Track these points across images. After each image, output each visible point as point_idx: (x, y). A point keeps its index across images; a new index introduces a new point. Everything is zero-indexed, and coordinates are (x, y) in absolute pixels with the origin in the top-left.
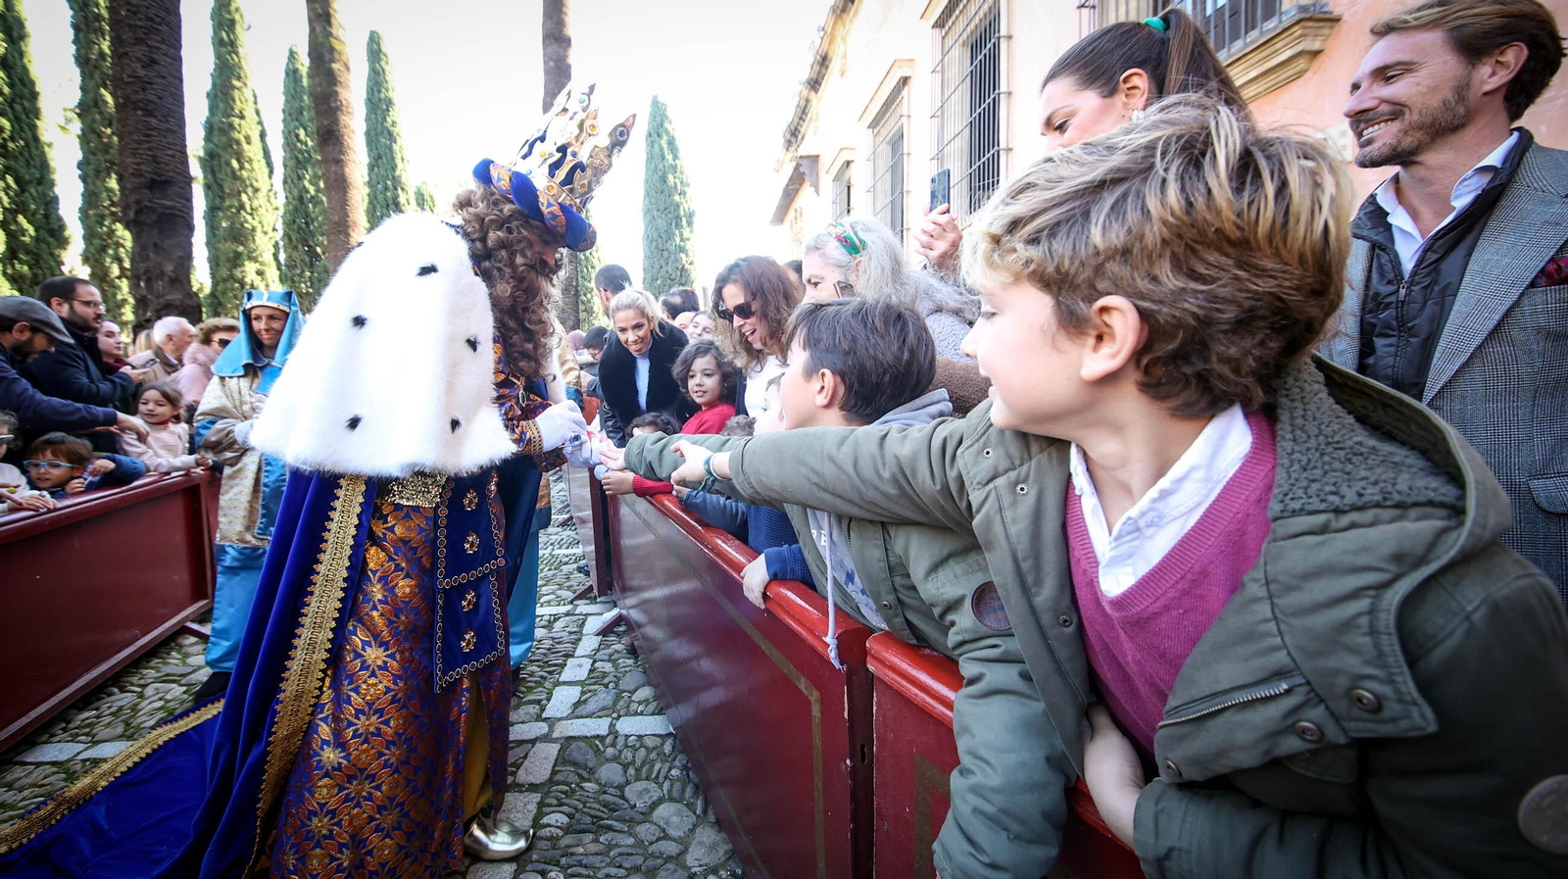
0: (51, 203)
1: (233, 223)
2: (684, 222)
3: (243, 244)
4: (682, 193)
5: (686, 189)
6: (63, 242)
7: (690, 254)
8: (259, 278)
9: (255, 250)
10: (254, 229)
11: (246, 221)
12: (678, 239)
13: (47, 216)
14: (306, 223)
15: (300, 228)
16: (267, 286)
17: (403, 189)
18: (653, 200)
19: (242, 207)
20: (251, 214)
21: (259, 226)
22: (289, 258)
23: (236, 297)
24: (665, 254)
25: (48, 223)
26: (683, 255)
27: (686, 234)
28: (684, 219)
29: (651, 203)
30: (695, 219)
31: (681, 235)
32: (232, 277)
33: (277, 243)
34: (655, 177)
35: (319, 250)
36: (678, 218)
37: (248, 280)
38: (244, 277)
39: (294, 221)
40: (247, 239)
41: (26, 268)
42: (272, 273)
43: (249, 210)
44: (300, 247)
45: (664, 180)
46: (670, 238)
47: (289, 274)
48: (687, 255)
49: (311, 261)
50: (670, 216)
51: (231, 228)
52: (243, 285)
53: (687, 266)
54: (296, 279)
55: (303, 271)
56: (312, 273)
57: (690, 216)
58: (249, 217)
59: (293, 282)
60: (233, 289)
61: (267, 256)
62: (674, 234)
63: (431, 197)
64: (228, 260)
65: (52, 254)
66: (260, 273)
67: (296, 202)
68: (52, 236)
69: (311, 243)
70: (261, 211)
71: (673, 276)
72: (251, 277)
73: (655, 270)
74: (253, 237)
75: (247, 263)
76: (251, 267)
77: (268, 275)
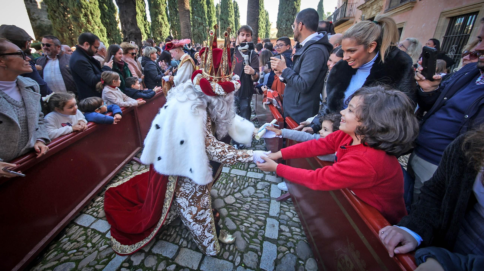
1: (154, 2)
3: (157, 9)
6: (115, 11)
8: (162, 20)
9: (161, 11)
10: (160, 4)
13: (110, 4)
16: (165, 23)
21: (161, 2)
22: (170, 13)
23: (157, 27)
25: (111, 6)
26: (295, 2)
32: (155, 20)
33: (166, 7)
35: (178, 10)
37: (160, 21)
38: (159, 20)
40: (158, 7)
41: (108, 20)
42: (166, 18)
44: (173, 9)
47: (171, 18)
48: (297, 2)
49: (176, 13)
51: (154, 3)
52: (158, 23)
53: (296, 7)
55: (174, 17)
56: (176, 17)
59: (172, 21)
60: (156, 24)
61: (164, 13)
64: (154, 15)
65: (113, 16)
66: (163, 18)
68: (112, 10)
69: (176, 7)
71: (290, 11)
72: (160, 20)
73: (283, 9)
74: (160, 6)
75: (159, 15)
76: (160, 17)
77: (165, 19)
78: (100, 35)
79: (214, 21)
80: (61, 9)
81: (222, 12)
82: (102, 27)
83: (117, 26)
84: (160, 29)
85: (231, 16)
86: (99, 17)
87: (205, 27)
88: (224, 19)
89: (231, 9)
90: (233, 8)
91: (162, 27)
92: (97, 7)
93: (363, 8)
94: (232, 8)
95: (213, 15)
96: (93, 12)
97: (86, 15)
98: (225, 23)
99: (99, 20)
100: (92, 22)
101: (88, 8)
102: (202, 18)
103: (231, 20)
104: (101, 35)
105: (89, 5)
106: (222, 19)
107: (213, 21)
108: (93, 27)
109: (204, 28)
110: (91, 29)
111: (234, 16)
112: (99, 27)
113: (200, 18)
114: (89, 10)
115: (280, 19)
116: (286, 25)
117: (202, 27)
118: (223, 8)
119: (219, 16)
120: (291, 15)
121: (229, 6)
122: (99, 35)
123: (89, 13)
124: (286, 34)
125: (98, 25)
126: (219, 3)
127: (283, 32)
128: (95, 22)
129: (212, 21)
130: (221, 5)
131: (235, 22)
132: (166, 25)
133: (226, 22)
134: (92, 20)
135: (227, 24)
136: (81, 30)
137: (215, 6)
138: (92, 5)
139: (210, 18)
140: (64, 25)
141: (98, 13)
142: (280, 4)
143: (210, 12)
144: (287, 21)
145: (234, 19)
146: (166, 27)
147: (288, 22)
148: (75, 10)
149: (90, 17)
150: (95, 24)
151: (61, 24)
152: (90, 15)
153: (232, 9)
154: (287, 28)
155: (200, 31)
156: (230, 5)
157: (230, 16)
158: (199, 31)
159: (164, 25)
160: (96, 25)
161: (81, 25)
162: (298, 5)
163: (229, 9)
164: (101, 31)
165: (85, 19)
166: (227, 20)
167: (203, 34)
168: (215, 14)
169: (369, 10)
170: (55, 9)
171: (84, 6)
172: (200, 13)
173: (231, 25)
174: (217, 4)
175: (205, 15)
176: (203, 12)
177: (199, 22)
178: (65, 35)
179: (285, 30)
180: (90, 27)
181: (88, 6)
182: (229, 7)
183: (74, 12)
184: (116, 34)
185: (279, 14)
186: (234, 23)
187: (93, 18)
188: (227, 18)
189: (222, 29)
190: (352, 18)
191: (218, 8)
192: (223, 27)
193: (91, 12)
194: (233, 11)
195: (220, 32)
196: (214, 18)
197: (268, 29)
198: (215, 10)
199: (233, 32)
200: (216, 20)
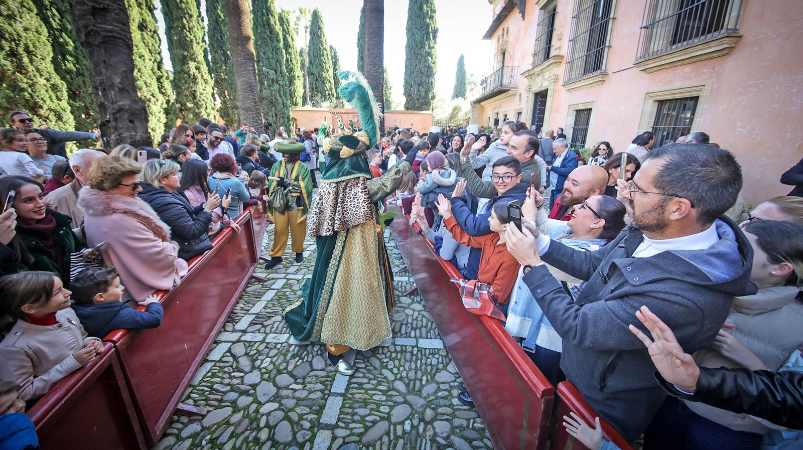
1: (180, 37)
2: (431, 37)
3: (187, 51)
4: (432, 17)
5: (434, 14)
7: (434, 57)
8: (197, 71)
9: (194, 54)
10: (191, 41)
11: (187, 36)
12: (427, 48)
14: (221, 36)
15: (218, 39)
16: (202, 76)
17: (272, 15)
18: (414, 22)
19: (184, 27)
20: (189, 32)
21: (194, 39)
22: (213, 57)
23: (186, 82)
24: (419, 57)
26: (430, 58)
27: (432, 45)
28: (431, 34)
29: (412, 24)
30: (438, 34)
31: (429, 45)
32: (182, 71)
33: (205, 49)
34: (416, 6)
35: (228, 53)
36: (428, 34)
37: (191, 72)
38: (189, 71)
39: (215, 36)
40: (189, 48)
42: (204, 68)
43: (188, 29)
44: (218, 51)
45: (421, 8)
46: (423, 46)
47: (214, 68)
48: (432, 58)
49: (225, 60)
50: (423, 32)
51: (179, 40)
52: (189, 75)
53: (431, 65)
55: (222, 66)
56: (226, 67)
57: (435, 32)
58: (188, 33)
59: (217, 72)
60: (184, 78)
61: (201, 58)
62: (425, 44)
63: (287, 20)
64: (180, 60)
66: (198, 68)
67: (214, 24)
69: (224, 49)
70: (195, 29)
71: (423, 71)
72: (193, 70)
73: (412, 67)
74: (192, 46)
75: (190, 62)
76: (192, 65)
77: (202, 70)
78: (50, 97)
79: (298, 77)
81: (310, 63)
82: (56, 79)
84: (192, 87)
85: (328, 71)
86: (49, 59)
88: (315, 73)
89: (326, 58)
90: (330, 57)
91: (197, 84)
92: (44, 38)
93: (529, 75)
94: (328, 57)
95: (296, 67)
96: (31, 48)
97: (13, 54)
98: (317, 80)
99: (47, 66)
100: (30, 70)
101: (19, 41)
102: (276, 72)
103: (328, 77)
104: (54, 98)
105: (23, 34)
106: (311, 74)
107: (296, 76)
108: (32, 80)
109: (281, 89)
110: (27, 83)
111: (332, 70)
112: (48, 80)
113: (273, 71)
114: (22, 44)
115: (408, 81)
116: (419, 91)
117: (276, 87)
118: (312, 55)
119: (306, 68)
120: (424, 77)
121: (323, 53)
122: (47, 96)
123: (21, 50)
124: (420, 104)
125: (46, 75)
126: (304, 47)
127: (414, 102)
128: (38, 70)
129: (294, 76)
130: (309, 51)
131: (334, 79)
132: (204, 80)
133: (319, 79)
134: (29, 65)
135: (321, 82)
137: (299, 51)
138: (31, 35)
139: (291, 70)
141: (46, 51)
142: (407, 58)
143: (291, 61)
144: (419, 85)
145: (333, 76)
146: (204, 85)
147: (421, 87)
149: (26, 60)
150: (38, 74)
152: (25, 54)
153: (328, 60)
154: (420, 95)
155: (274, 93)
156: (325, 52)
157: (325, 70)
158: (271, 93)
159: (200, 80)
160: (41, 75)
162: (434, 63)
163: (322, 58)
164: (54, 87)
165: (12, 62)
166: (320, 76)
167: (279, 98)
168: (299, 65)
169: (539, 79)
171: (7, 36)
172: (273, 62)
173: (328, 85)
174: (302, 48)
175: (281, 66)
176: (277, 61)
177: (272, 77)
179: (418, 99)
180: (25, 80)
181: (18, 34)
182: (323, 55)
185: (406, 73)
186: (332, 81)
187: (31, 61)
188: (321, 73)
189: (312, 89)
190: (514, 88)
191: (304, 54)
192: (314, 86)
193: (27, 50)
194: (331, 61)
195: (308, 94)
196: (298, 72)
197: (388, 94)
198: (298, 58)
199: (333, 95)
200: (301, 74)
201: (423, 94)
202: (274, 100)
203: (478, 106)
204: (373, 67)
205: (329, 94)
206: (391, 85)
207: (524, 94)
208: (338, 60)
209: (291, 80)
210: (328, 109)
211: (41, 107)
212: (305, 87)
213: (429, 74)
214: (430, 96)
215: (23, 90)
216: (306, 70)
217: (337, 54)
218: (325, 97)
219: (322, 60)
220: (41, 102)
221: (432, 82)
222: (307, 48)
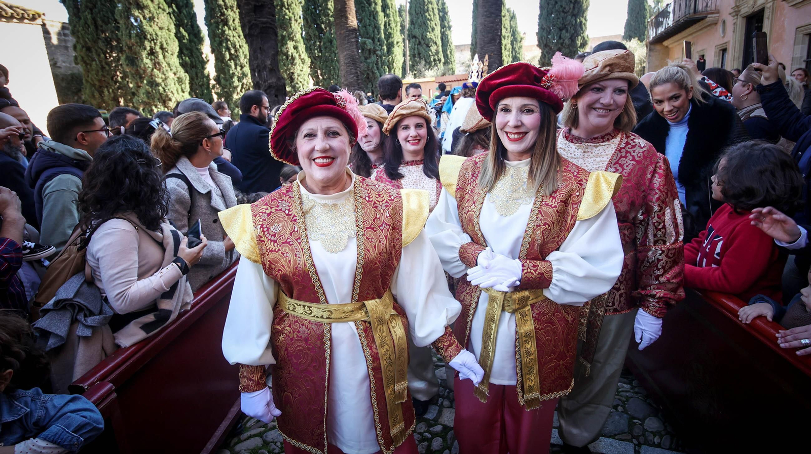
0: (193, 17)
3: (285, 30)
6: (201, 40)
8: (295, 51)
9: (292, 33)
10: (290, 19)
11: (286, 14)
13: (192, 26)
15: (312, 13)
16: (300, 56)
19: (283, 5)
20: (288, 9)
21: (293, 16)
22: (308, 34)
23: (284, 65)
25: (193, 30)
33: (301, 26)
35: (323, 26)
37: (290, 53)
38: (288, 51)
39: (309, 8)
40: (287, 26)
41: (187, 58)
42: (302, 47)
43: (287, 7)
44: (312, 25)
49: (319, 34)
52: (288, 56)
54: (312, 47)
55: (315, 42)
56: (320, 42)
58: (287, 11)
60: (283, 60)
61: (298, 37)
65: (197, 49)
66: (296, 48)
68: (196, 37)
69: (318, 22)
70: (293, 5)
71: (567, 8)
72: (291, 51)
73: (550, 6)
74: (290, 24)
75: (288, 42)
76: (290, 44)
77: (300, 48)
78: (177, 90)
79: (397, 43)
80: (101, 44)
81: (412, 23)
82: (182, 73)
83: (204, 68)
84: (290, 69)
85: (433, 29)
86: (176, 54)
87: (381, 57)
88: (417, 35)
89: (431, 13)
90: (436, 11)
91: (295, 65)
92: (173, 35)
94: (433, 12)
95: (395, 31)
96: (165, 46)
97: (152, 53)
98: (420, 43)
99: (175, 61)
100: (163, 66)
101: (157, 40)
102: (373, 40)
103: (433, 37)
104: (180, 90)
105: (159, 33)
106: (412, 37)
107: (395, 43)
108: (165, 75)
109: (379, 60)
110: (162, 78)
111: (439, 28)
112: (175, 74)
113: (370, 40)
114: (158, 44)
115: (544, 26)
116: (560, 38)
117: (373, 58)
118: (414, 13)
119: (406, 30)
120: (569, 17)
121: (428, 8)
122: (175, 89)
123: (158, 48)
125: (174, 70)
126: (404, 4)
128: (169, 65)
129: (393, 43)
130: (411, 7)
131: (442, 40)
132: (302, 59)
133: (422, 42)
134: (163, 61)
135: (424, 46)
136: (142, 82)
137: (397, 10)
138: (164, 33)
139: (389, 36)
140: (105, 74)
141: (174, 46)
143: (389, 25)
144: (561, 30)
145: (440, 35)
146: (301, 65)
147: (564, 31)
148: (133, 45)
149: (161, 57)
150: (169, 69)
151: (100, 73)
152: (160, 51)
153: (434, 15)
154: (562, 44)
155: (371, 67)
156: (430, 6)
157: (430, 30)
158: (368, 67)
159: (298, 61)
160: (171, 70)
161: (142, 72)
163: (427, 14)
164: (180, 81)
165: (151, 60)
166: (424, 37)
167: (376, 71)
168: (399, 28)
170: (90, 44)
171: (149, 36)
172: (370, 29)
173: (434, 48)
174: (401, 6)
175: (379, 32)
176: (375, 27)
177: (369, 47)
178: (106, 93)
180: (160, 75)
181: (156, 34)
182: (428, 10)
183: (130, 48)
184: (203, 85)
185: (541, 16)
186: (439, 42)
187: (164, 57)
188: (424, 34)
189: (413, 56)
190: (713, 13)
191: (403, 13)
192: (416, 52)
193: (162, 48)
194: (438, 17)
195: (408, 63)
196: (398, 37)
197: (517, 49)
198: (398, 19)
199: (440, 60)
200: (401, 40)
201: (567, 41)
202: (371, 74)
203: (658, 47)
204: (489, 17)
205: (435, 60)
206: (522, 35)
207: (730, 20)
208: (446, 13)
209: (390, 46)
210: (433, 79)
211: (170, 100)
212: (404, 55)
213: (576, 10)
214: (579, 43)
215: (158, 85)
216: (407, 32)
217: (445, 6)
218: (429, 65)
219: (426, 16)
220: (171, 95)
221: (581, 22)
222: (408, 5)
